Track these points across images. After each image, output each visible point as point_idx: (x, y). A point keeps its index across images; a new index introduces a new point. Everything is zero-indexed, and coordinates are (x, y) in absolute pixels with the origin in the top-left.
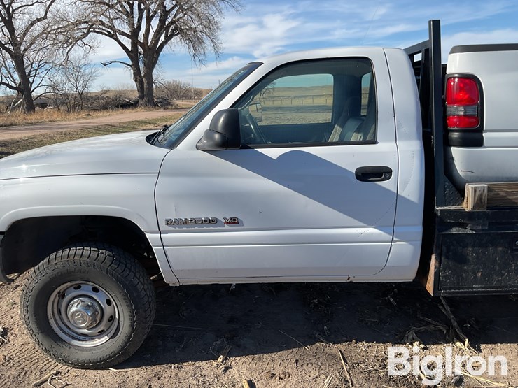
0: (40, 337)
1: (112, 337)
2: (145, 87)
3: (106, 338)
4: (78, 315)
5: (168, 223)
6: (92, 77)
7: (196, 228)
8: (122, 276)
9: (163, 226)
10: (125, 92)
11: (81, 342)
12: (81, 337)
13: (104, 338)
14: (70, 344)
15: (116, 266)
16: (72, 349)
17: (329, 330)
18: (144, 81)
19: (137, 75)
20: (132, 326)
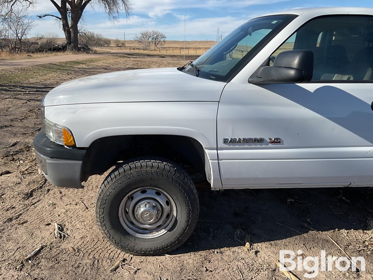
0: (112, 232)
1: (170, 230)
2: (72, 35)
3: (163, 232)
4: (147, 214)
5: (225, 141)
6: (29, 26)
7: (246, 146)
8: (183, 183)
9: (221, 144)
10: (54, 39)
11: (143, 235)
12: (142, 231)
13: (162, 231)
14: (135, 237)
15: (179, 175)
16: (137, 241)
17: (312, 221)
18: (71, 31)
19: (65, 26)
20: (188, 221)
